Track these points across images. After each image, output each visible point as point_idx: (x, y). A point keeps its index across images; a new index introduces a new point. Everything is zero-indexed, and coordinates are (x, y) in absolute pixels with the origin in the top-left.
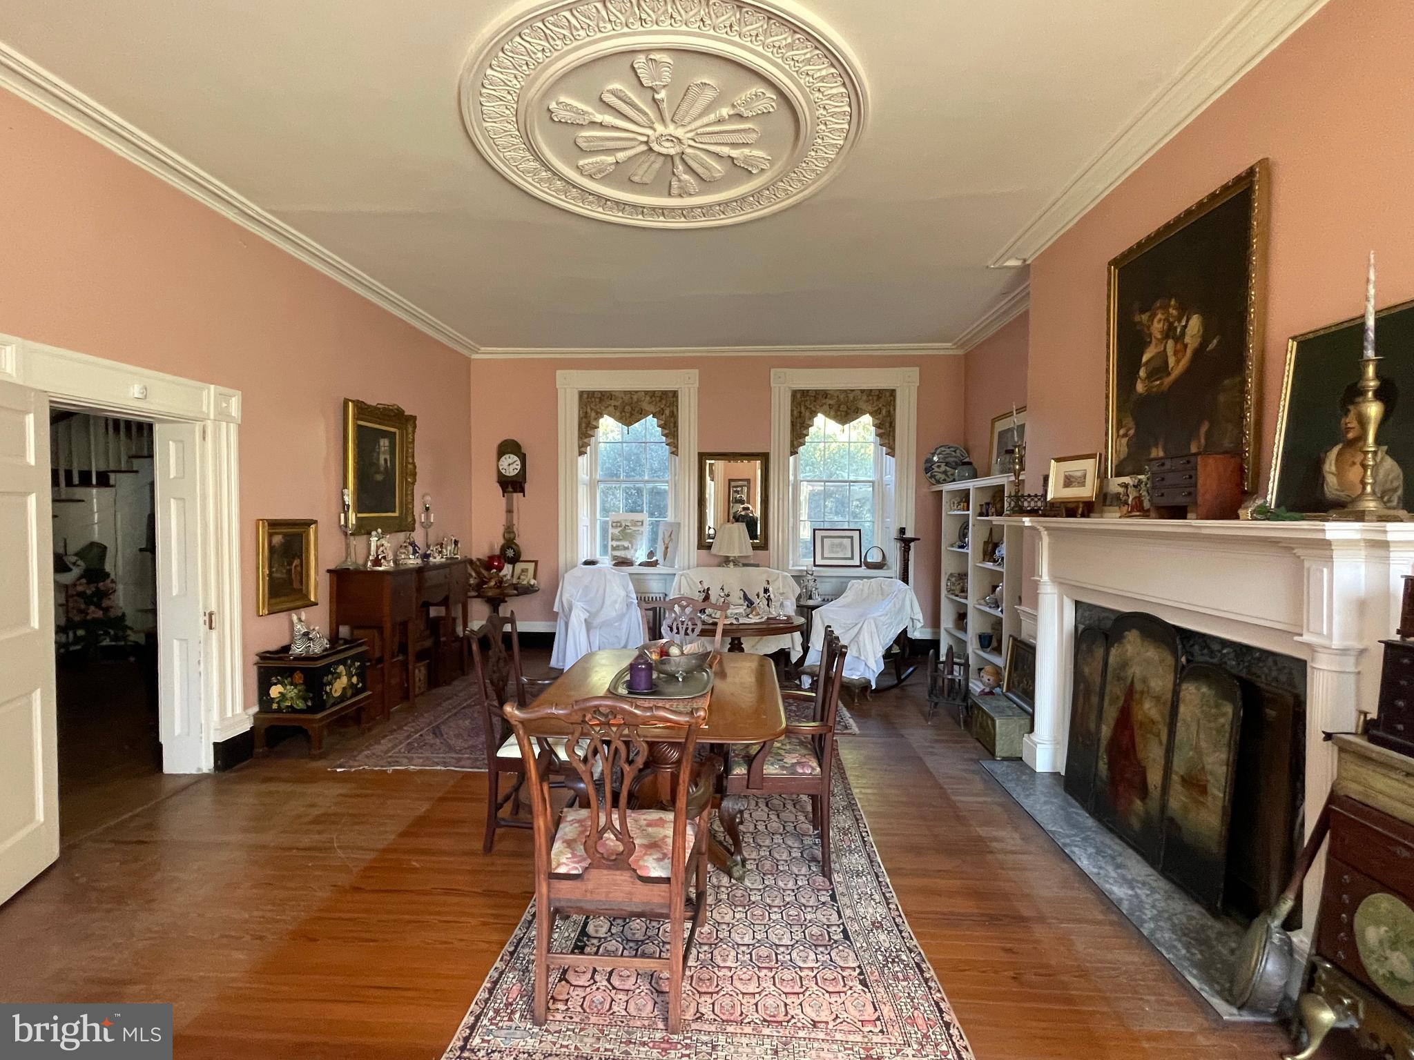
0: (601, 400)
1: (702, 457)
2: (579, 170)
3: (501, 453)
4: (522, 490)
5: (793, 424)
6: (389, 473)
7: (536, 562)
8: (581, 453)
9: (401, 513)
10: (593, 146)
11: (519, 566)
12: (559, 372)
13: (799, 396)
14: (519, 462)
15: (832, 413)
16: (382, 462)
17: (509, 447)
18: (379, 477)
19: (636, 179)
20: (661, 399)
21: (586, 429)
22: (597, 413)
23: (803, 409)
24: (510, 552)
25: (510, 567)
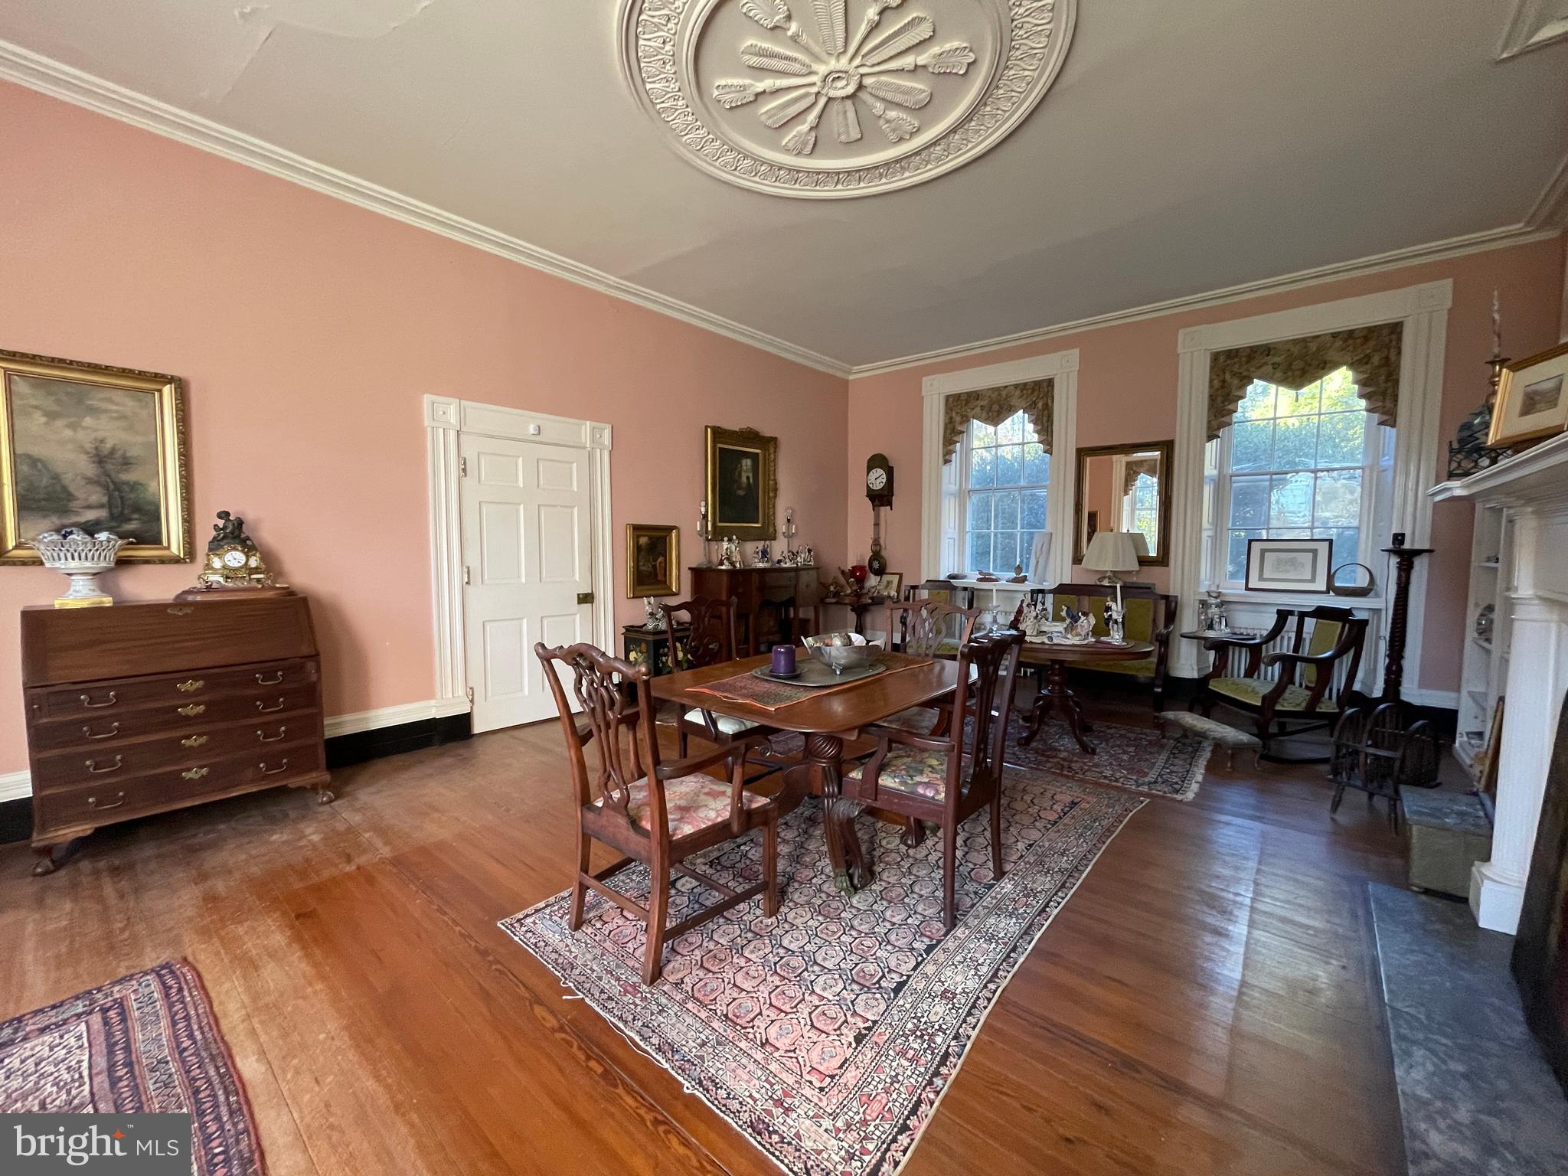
0: (967, 402)
1: (1082, 453)
2: (787, 150)
3: (869, 469)
4: (890, 504)
5: (1212, 399)
6: (752, 489)
7: (901, 575)
8: (947, 461)
9: (764, 523)
10: (780, 119)
11: (886, 578)
12: (924, 379)
13: (1222, 358)
14: (884, 476)
15: (1279, 374)
16: (744, 479)
17: (877, 461)
18: (741, 493)
19: (843, 138)
20: (1033, 390)
21: (953, 433)
22: (962, 416)
23: (1228, 376)
24: (878, 564)
25: (878, 578)
